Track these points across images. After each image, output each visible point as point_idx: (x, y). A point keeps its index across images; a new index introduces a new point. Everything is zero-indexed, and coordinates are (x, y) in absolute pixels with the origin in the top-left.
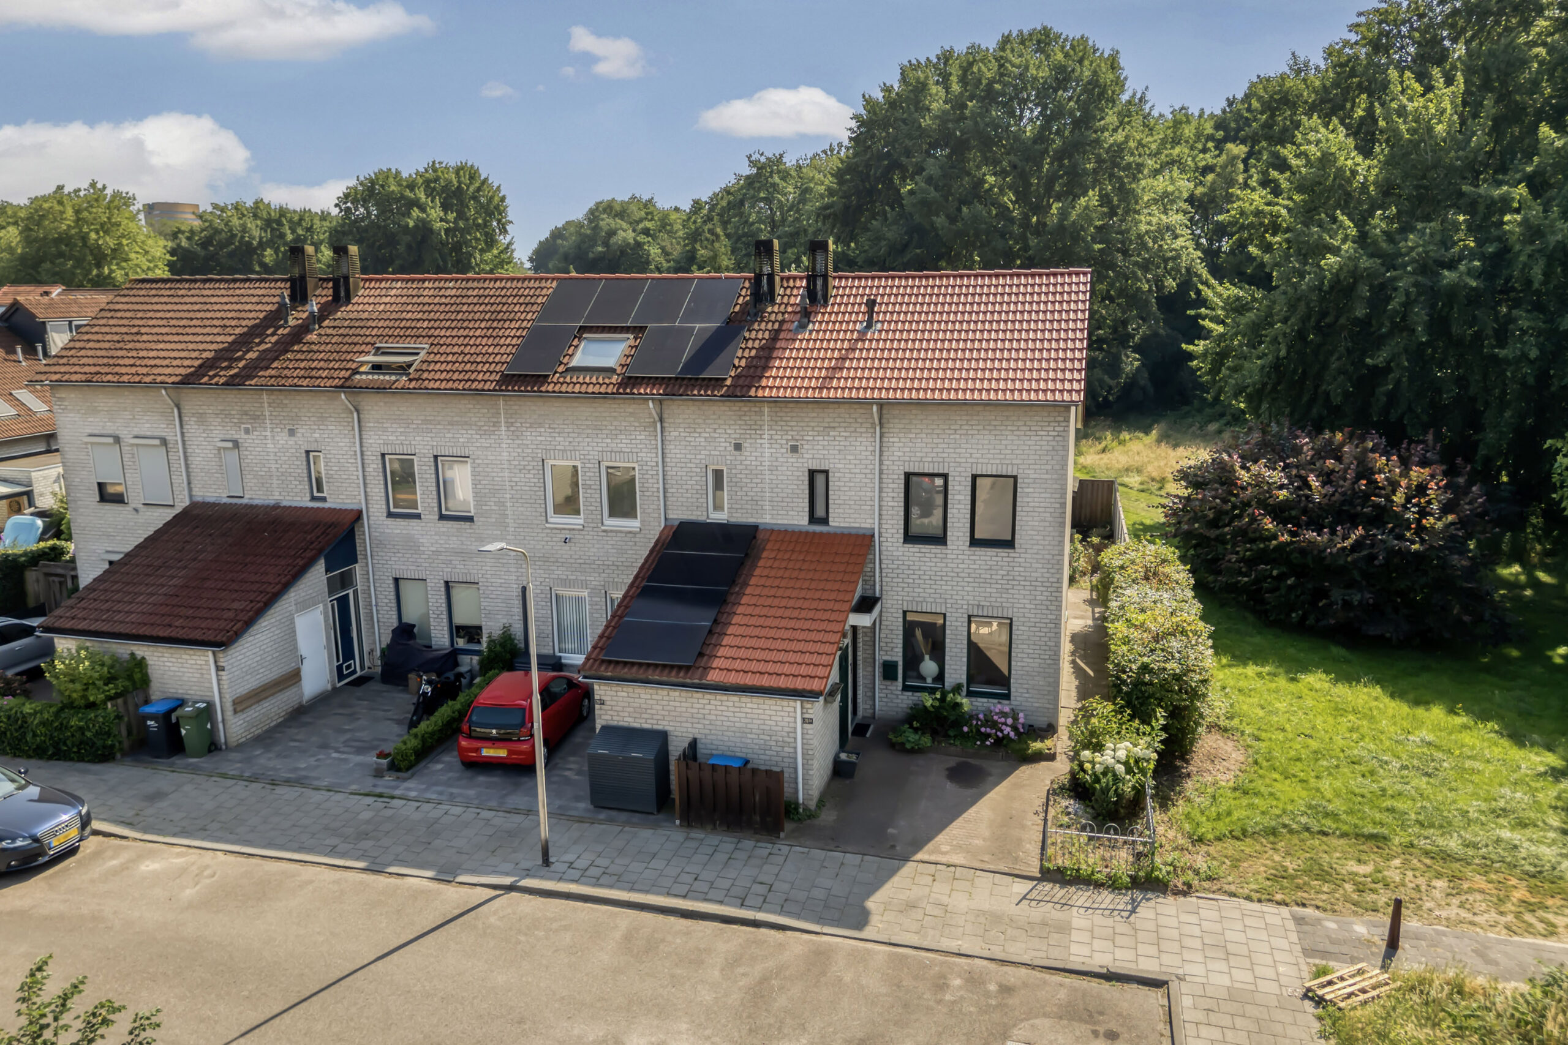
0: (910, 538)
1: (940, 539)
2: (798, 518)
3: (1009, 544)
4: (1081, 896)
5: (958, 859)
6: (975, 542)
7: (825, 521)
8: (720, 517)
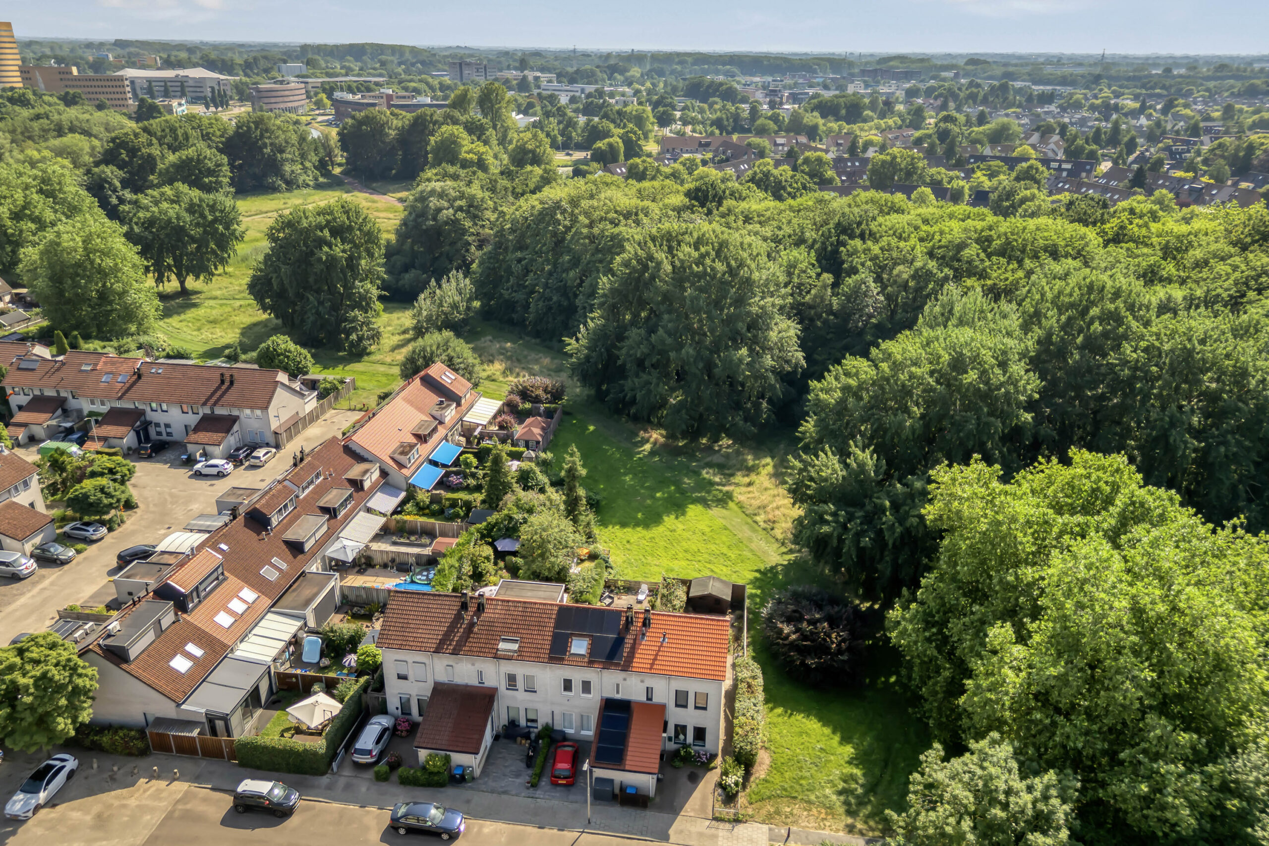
0: (677, 705)
1: (686, 706)
2: (643, 699)
3: (705, 709)
4: (721, 825)
5: (692, 814)
6: (696, 708)
7: (651, 699)
8: (618, 697)
